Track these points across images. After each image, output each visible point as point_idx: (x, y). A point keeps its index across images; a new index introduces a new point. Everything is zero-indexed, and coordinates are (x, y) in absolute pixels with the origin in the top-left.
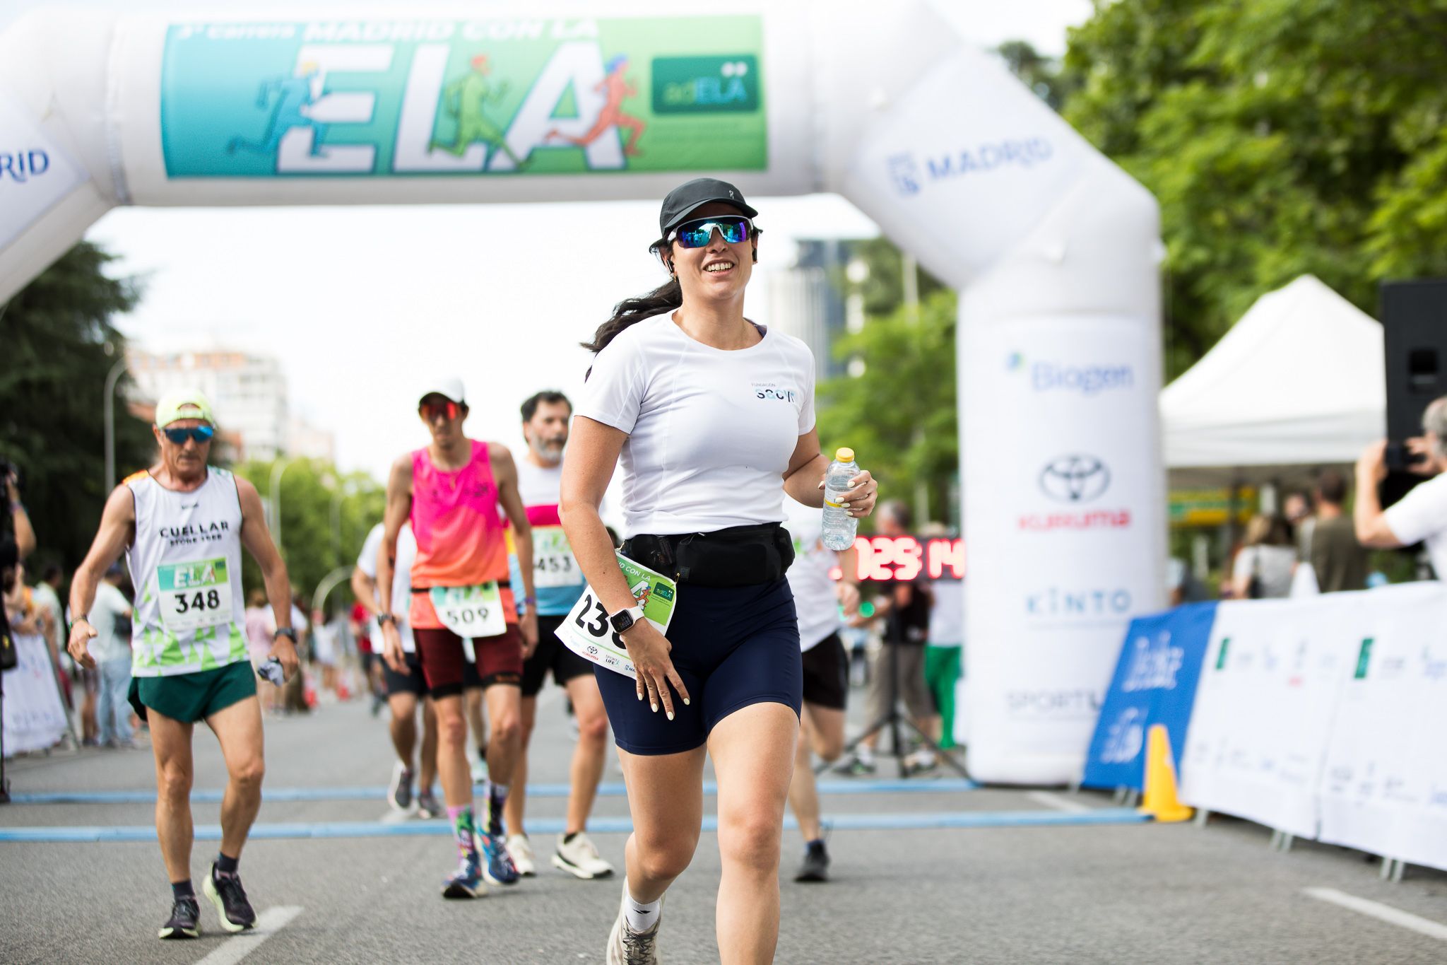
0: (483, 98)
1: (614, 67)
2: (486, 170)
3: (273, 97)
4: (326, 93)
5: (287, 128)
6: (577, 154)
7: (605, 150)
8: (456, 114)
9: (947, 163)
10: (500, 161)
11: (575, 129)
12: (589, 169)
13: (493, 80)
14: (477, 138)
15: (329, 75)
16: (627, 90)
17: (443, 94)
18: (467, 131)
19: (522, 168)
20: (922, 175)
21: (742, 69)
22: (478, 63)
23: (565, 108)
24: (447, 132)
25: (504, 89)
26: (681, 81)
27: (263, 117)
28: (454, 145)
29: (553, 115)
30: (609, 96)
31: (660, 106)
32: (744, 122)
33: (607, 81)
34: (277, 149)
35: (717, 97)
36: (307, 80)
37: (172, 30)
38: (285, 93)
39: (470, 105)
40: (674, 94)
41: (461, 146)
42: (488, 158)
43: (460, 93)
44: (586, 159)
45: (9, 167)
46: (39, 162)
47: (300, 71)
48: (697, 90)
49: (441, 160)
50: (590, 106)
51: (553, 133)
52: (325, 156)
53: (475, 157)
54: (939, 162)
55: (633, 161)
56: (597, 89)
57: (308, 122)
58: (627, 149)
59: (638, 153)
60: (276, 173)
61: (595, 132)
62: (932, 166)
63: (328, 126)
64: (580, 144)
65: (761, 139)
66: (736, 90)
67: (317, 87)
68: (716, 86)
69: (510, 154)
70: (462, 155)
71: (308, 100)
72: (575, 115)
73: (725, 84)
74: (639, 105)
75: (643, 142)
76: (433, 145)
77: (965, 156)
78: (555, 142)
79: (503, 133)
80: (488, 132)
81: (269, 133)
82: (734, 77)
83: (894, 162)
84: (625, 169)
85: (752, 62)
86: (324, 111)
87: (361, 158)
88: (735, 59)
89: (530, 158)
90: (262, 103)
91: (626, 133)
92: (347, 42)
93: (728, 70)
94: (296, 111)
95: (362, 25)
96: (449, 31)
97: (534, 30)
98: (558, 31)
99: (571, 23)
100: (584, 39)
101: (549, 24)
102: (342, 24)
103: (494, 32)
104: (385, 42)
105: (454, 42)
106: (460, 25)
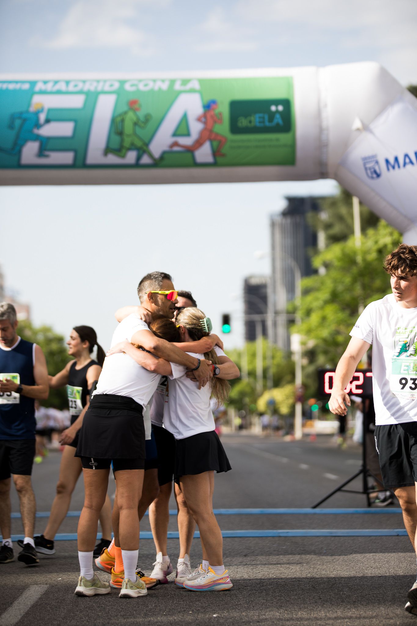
0: (136, 124)
1: (209, 106)
2: (137, 165)
3: (18, 123)
4: (48, 121)
5: (26, 141)
6: (189, 155)
7: (204, 154)
8: (121, 133)
9: (396, 159)
10: (145, 160)
11: (187, 141)
12: (195, 164)
13: (141, 114)
15: (50, 110)
17: (113, 121)
18: (127, 144)
19: (158, 163)
20: (382, 167)
21: (280, 108)
22: (133, 104)
23: (182, 130)
24: (115, 144)
25: (147, 118)
26: (246, 115)
27: (11, 135)
28: (119, 151)
29: (175, 135)
30: (205, 123)
31: (235, 129)
32: (283, 137)
33: (205, 115)
34: (20, 152)
35: (267, 124)
36: (37, 114)
38: (25, 120)
39: (128, 128)
40: (243, 122)
41: (124, 151)
42: (139, 158)
43: (123, 121)
44: (194, 158)
47: (32, 109)
48: (256, 120)
49: (112, 159)
50: (196, 128)
51: (176, 144)
52: (47, 156)
53: (131, 157)
54: (392, 161)
55: (220, 160)
56: (199, 119)
57: (38, 138)
58: (216, 153)
59: (223, 155)
60: (20, 166)
61: (199, 143)
62: (387, 161)
63: (49, 139)
64: (190, 150)
65: (293, 146)
66: (278, 119)
67: (42, 117)
68: (266, 117)
69: (151, 156)
70: (123, 157)
71: (38, 126)
72: (188, 134)
73: (272, 116)
74: (223, 128)
75: (225, 149)
76: (108, 150)
77: (406, 156)
78: (176, 149)
79: (147, 144)
80: (139, 143)
81: (15, 144)
82: (277, 111)
83: (366, 160)
84: (215, 164)
85: (287, 103)
86: (47, 131)
87: (67, 158)
88: (276, 102)
89: (162, 158)
90: (11, 126)
91: (215, 144)
92: (59, 92)
93: (273, 108)
94: (31, 132)
95: (67, 83)
96: (116, 85)
97: (165, 86)
98: (178, 86)
99: (185, 82)
100: (192, 91)
101: (173, 82)
102: (56, 82)
103: (141, 87)
104: (80, 92)
105: (119, 93)
106: (122, 82)
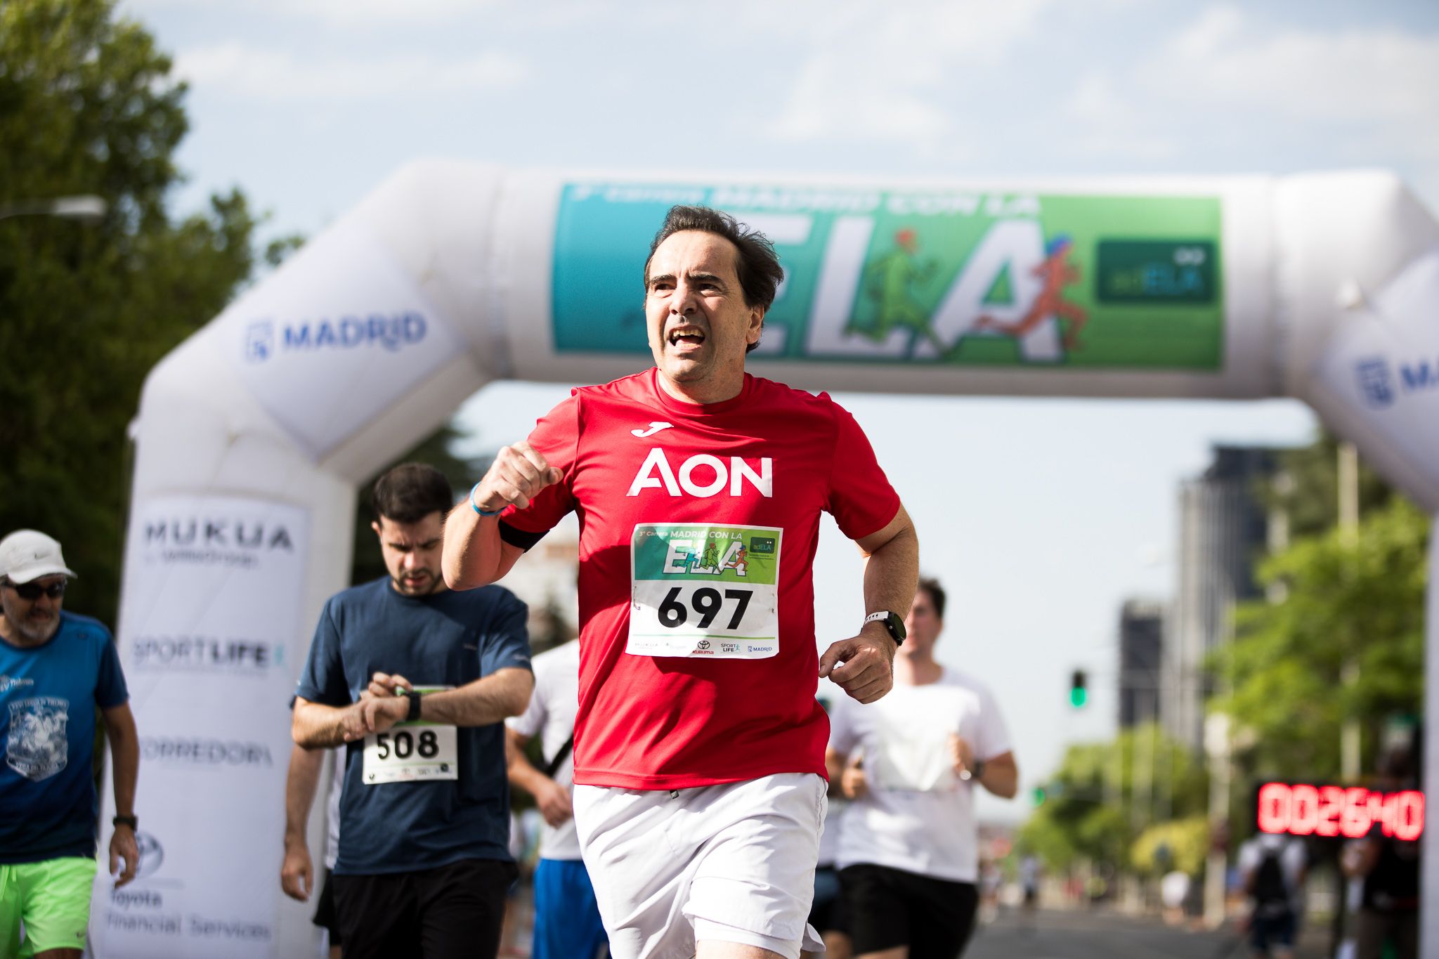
0: (909, 277)
1: (1055, 248)
2: (907, 358)
7: (1042, 340)
8: (878, 295)
9: (1425, 367)
10: (924, 348)
12: (1021, 361)
13: (921, 257)
14: (900, 322)
16: (1070, 274)
17: (864, 270)
18: (890, 314)
19: (947, 357)
20: (1396, 381)
21: (1197, 257)
22: (904, 240)
23: (999, 291)
25: (932, 268)
26: (1130, 267)
28: (873, 328)
29: (986, 300)
30: (1048, 281)
31: (1105, 293)
32: (1198, 316)
33: (1047, 264)
35: (1169, 286)
37: (567, 189)
39: (893, 284)
40: (1121, 282)
41: (881, 330)
42: (912, 343)
43: (883, 273)
44: (1019, 349)
45: (382, 332)
46: (413, 327)
48: (1147, 277)
49: (858, 345)
50: (1027, 290)
51: (983, 321)
53: (895, 342)
54: (1416, 371)
56: (1035, 273)
58: (1066, 340)
59: (1079, 345)
61: (1031, 320)
62: (1407, 371)
64: (1014, 333)
65: (1216, 334)
66: (1191, 280)
68: (1169, 275)
69: (934, 340)
70: (881, 340)
72: (1009, 300)
73: (1179, 271)
74: (1081, 292)
76: (852, 326)
78: (987, 331)
79: (929, 316)
80: (911, 314)
83: (1364, 367)
84: (1062, 362)
85: (1209, 249)
87: (770, 339)
88: (1190, 245)
89: (958, 345)
91: (1066, 323)
93: (1182, 257)
95: (778, 191)
96: (873, 202)
97: (967, 206)
98: (994, 207)
99: (1009, 198)
100: (1022, 216)
101: (984, 199)
102: (755, 190)
103: (924, 206)
104: (801, 211)
105: (879, 214)
106: (885, 196)
